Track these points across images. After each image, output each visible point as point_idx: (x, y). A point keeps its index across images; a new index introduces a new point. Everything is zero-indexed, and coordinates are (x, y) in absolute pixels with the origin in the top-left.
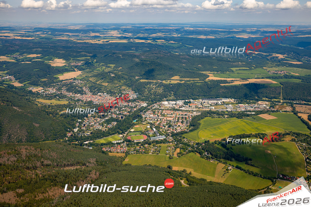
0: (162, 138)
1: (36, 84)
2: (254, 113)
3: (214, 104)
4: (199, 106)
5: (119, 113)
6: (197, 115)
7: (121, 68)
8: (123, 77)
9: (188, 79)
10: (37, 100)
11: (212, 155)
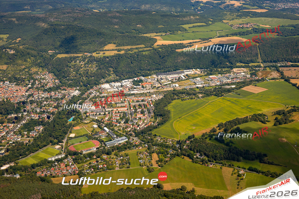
0: (122, 140)
2: (234, 86)
3: (176, 79)
4: (157, 86)
5: (41, 111)
6: (159, 100)
7: (19, 39)
8: (28, 54)
9: (129, 47)
11: (208, 156)
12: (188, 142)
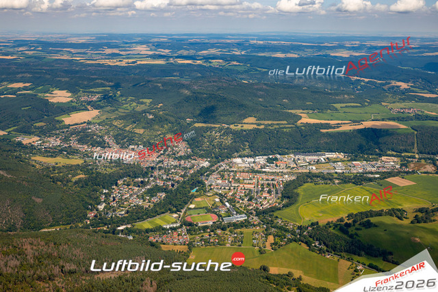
0: (241, 218)
1: (27, 132)
2: (378, 176)
3: (314, 161)
4: (292, 166)
5: (167, 178)
6: (290, 181)
7: (162, 105)
8: (166, 120)
9: (270, 122)
10: (33, 158)
11: (327, 246)
12: (310, 228)
